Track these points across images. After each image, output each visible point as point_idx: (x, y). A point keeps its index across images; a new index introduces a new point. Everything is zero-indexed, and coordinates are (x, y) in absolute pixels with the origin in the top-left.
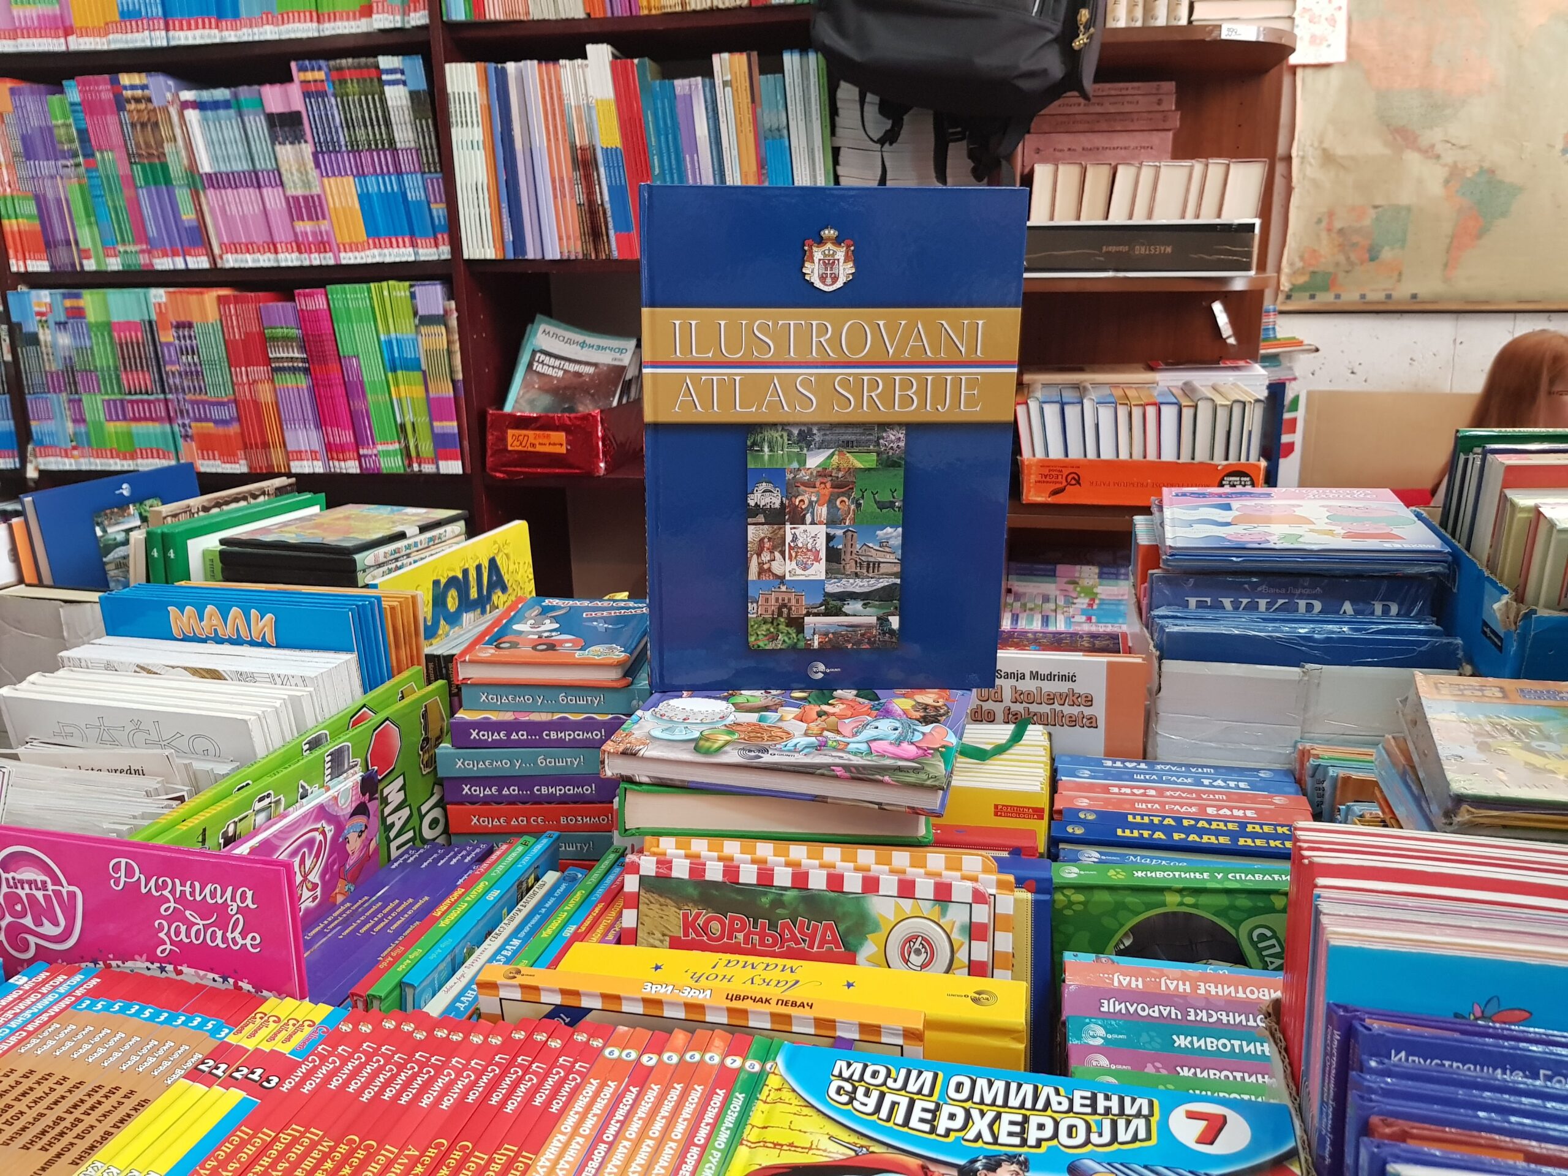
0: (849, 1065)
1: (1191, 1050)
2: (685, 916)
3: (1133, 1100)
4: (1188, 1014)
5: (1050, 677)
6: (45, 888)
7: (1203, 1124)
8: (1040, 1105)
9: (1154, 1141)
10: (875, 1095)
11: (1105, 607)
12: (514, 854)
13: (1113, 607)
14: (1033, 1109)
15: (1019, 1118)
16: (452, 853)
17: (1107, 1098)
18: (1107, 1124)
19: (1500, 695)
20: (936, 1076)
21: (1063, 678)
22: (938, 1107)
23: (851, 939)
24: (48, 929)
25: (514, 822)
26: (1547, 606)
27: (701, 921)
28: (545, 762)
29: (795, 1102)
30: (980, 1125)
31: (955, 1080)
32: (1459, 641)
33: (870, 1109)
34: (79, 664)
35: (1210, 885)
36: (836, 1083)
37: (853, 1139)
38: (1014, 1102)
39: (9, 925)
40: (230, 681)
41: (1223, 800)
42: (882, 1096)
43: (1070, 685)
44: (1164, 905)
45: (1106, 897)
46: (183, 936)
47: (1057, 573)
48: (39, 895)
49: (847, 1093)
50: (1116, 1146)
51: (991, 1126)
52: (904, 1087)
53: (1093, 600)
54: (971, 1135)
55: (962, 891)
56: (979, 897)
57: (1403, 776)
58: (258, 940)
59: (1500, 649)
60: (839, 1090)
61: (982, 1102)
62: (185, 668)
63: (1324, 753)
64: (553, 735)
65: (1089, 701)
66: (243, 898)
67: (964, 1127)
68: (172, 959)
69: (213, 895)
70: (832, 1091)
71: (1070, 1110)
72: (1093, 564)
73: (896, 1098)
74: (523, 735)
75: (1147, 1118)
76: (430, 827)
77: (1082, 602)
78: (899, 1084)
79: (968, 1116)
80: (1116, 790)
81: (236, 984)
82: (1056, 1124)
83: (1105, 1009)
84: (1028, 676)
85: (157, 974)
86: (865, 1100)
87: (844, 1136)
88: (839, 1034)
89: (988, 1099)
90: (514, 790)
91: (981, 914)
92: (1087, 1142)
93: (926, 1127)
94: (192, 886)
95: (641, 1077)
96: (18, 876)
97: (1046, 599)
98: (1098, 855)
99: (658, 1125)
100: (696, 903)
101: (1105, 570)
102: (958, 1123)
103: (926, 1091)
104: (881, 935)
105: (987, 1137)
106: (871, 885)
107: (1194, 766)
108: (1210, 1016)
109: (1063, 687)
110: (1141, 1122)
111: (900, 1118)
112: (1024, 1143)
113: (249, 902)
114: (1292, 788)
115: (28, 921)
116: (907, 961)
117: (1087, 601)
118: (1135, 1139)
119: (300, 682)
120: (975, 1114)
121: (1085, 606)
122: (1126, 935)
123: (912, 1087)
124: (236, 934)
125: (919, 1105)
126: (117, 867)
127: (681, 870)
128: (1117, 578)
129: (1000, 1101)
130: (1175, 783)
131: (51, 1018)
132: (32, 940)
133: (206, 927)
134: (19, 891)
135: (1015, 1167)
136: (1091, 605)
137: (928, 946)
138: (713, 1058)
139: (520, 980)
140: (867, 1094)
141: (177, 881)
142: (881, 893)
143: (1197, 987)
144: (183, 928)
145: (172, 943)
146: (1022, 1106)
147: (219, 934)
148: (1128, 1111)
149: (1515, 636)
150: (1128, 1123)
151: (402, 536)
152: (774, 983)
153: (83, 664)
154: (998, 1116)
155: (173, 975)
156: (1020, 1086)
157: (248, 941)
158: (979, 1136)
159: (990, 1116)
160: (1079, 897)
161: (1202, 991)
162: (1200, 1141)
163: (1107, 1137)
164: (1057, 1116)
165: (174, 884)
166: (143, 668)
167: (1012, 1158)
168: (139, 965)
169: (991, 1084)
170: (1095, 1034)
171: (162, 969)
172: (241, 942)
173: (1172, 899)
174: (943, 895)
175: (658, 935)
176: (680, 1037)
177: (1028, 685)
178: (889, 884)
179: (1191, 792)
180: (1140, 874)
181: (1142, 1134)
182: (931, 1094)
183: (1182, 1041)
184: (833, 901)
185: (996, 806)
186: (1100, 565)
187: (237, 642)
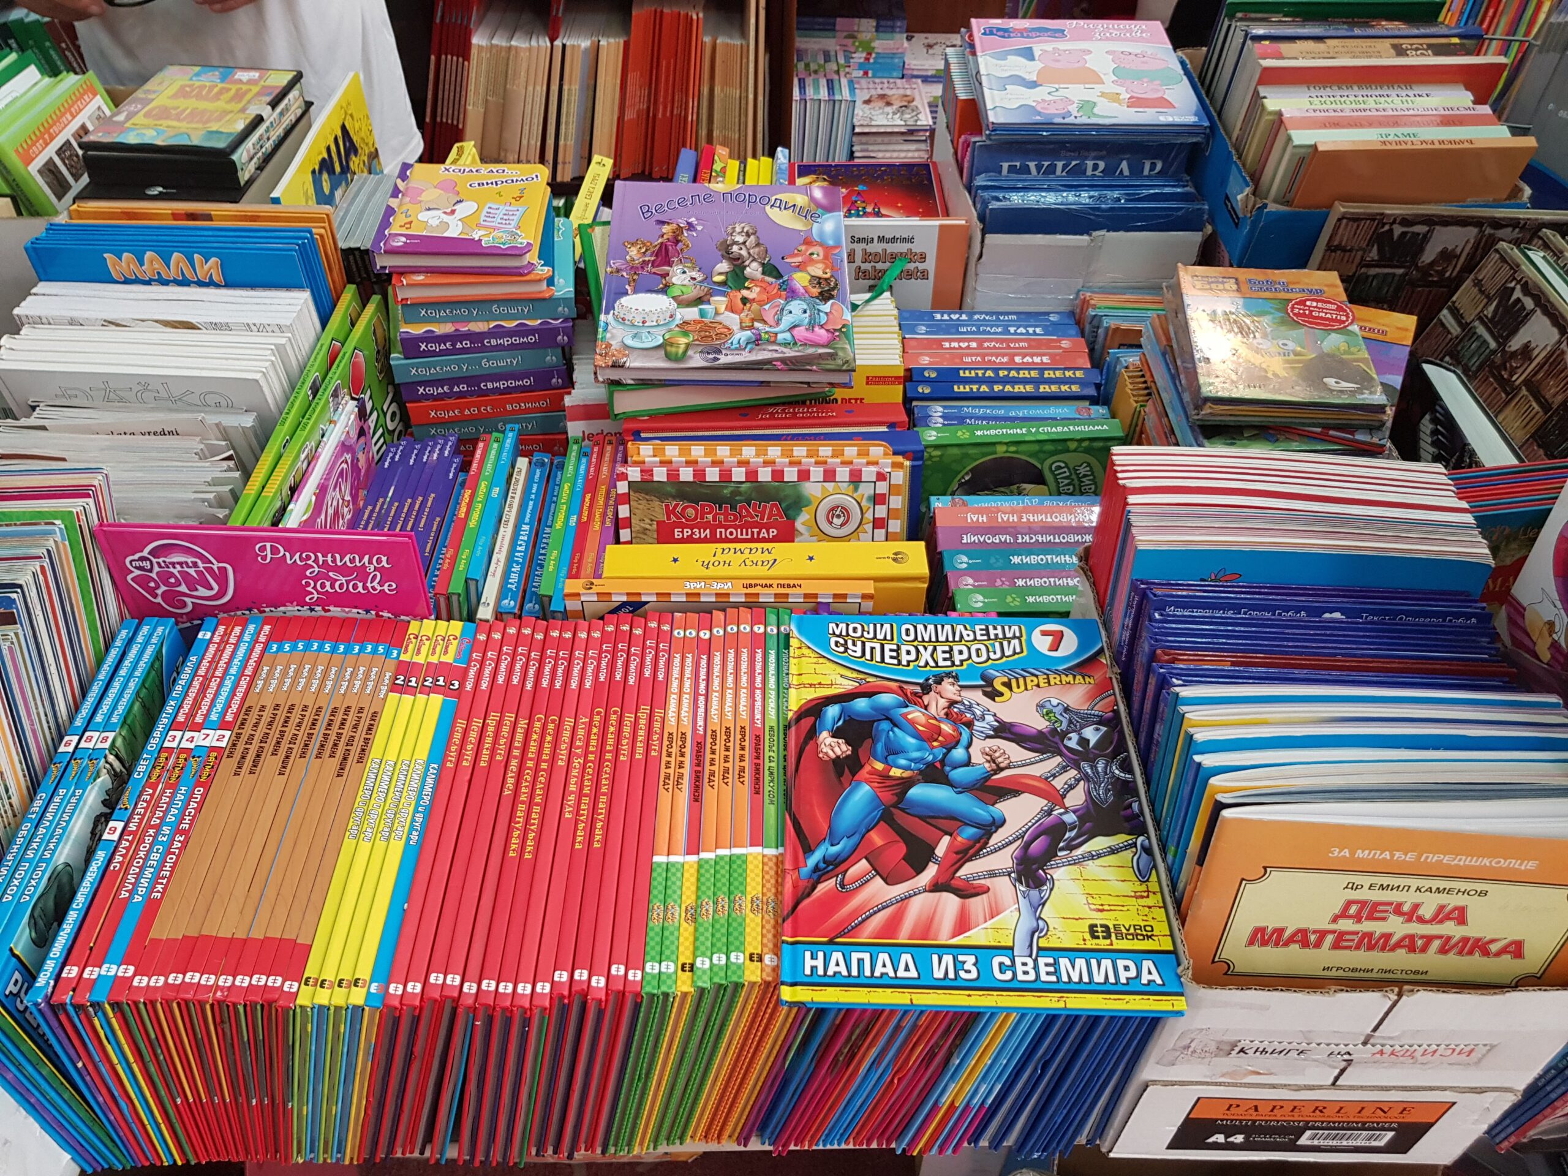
0: (837, 626)
1: (1021, 565)
2: (667, 506)
3: (1010, 627)
4: (1017, 538)
5: (894, 240)
6: (195, 564)
7: (1050, 638)
8: (957, 638)
9: (1025, 653)
10: (859, 644)
11: (880, 61)
12: (493, 452)
13: (889, 61)
14: (954, 641)
15: (947, 648)
16: (429, 448)
17: (995, 628)
18: (997, 645)
19: (1235, 287)
20: (892, 626)
21: (904, 240)
22: (899, 647)
23: (790, 512)
24: (202, 592)
25: (467, 412)
26: (1275, 201)
27: (679, 509)
28: (488, 363)
29: (812, 655)
30: (926, 656)
31: (904, 628)
32: (1206, 207)
33: (859, 654)
34: (38, 321)
35: (1027, 438)
36: (833, 640)
37: (855, 675)
38: (942, 638)
39: (164, 593)
40: (204, 331)
41: (1025, 348)
42: (863, 643)
43: (909, 246)
44: (995, 453)
45: (955, 451)
46: (328, 588)
47: (837, 27)
48: (192, 571)
49: (842, 645)
50: (1004, 659)
51: (932, 656)
52: (875, 637)
53: (870, 54)
54: (922, 663)
55: (869, 473)
56: (881, 477)
57: (1164, 354)
58: (394, 586)
59: (1237, 225)
60: (837, 643)
61: (923, 641)
62: (156, 321)
63: (1101, 305)
64: (493, 342)
65: (923, 258)
66: (379, 561)
67: (917, 659)
68: (318, 602)
69: (352, 561)
70: (833, 645)
71: (975, 639)
72: (871, 17)
73: (873, 645)
74: (467, 344)
75: (1019, 638)
76: (392, 420)
77: (859, 57)
78: (871, 635)
79: (918, 651)
80: (947, 345)
81: (377, 615)
82: (969, 649)
83: (964, 541)
84: (876, 240)
85: (308, 613)
86: (854, 648)
87: (849, 673)
88: (819, 600)
89: (927, 639)
90: (464, 387)
91: (882, 488)
92: (989, 658)
93: (895, 662)
94: (333, 557)
95: (706, 648)
96: (167, 560)
97: (827, 57)
98: (941, 409)
99: (730, 679)
100: (674, 497)
101: (883, 23)
102: (913, 657)
103: (889, 637)
104: (812, 508)
105: (932, 663)
106: (804, 475)
107: (1002, 314)
108: (1031, 538)
109: (903, 247)
110: (1016, 641)
111: (878, 658)
112: (953, 664)
113: (384, 563)
114: (1073, 330)
115: (183, 588)
116: (831, 523)
117: (864, 55)
118: (1015, 653)
119: (276, 329)
120: (921, 648)
121: (862, 60)
122: (967, 474)
123: (880, 636)
124: (375, 584)
125: (887, 647)
126: (263, 549)
127: (660, 475)
128: (893, 31)
129: (933, 639)
130: (989, 333)
131: (259, 662)
132: (188, 600)
133: (348, 582)
134: (171, 569)
135: (951, 680)
136: (867, 59)
137: (846, 511)
138: (745, 628)
139: (595, 590)
140: (854, 644)
141: (319, 555)
142: (812, 479)
143: (1021, 518)
144: (328, 584)
145: (318, 592)
146: (947, 641)
147: (360, 585)
148: (1008, 635)
149: (1249, 222)
150: (1009, 643)
151: (259, 120)
152: (760, 563)
153: (44, 320)
154: (935, 649)
155: (323, 613)
156: (943, 626)
157: (386, 588)
158: (927, 664)
159: (930, 649)
160: (937, 453)
161: (1024, 520)
162: (1050, 650)
163: (999, 655)
164: (968, 644)
165: (316, 557)
166: (110, 322)
167: (948, 675)
168: (291, 610)
169: (926, 627)
170: (962, 561)
171: (312, 610)
172: (379, 588)
173: (1001, 450)
174: (856, 478)
175: (647, 521)
176: (718, 616)
177: (876, 247)
178: (817, 473)
179: (1001, 341)
180: (979, 433)
181: (1018, 650)
182: (892, 639)
183: (1016, 560)
184: (777, 489)
185: (868, 378)
186: (878, 17)
187: (184, 283)
